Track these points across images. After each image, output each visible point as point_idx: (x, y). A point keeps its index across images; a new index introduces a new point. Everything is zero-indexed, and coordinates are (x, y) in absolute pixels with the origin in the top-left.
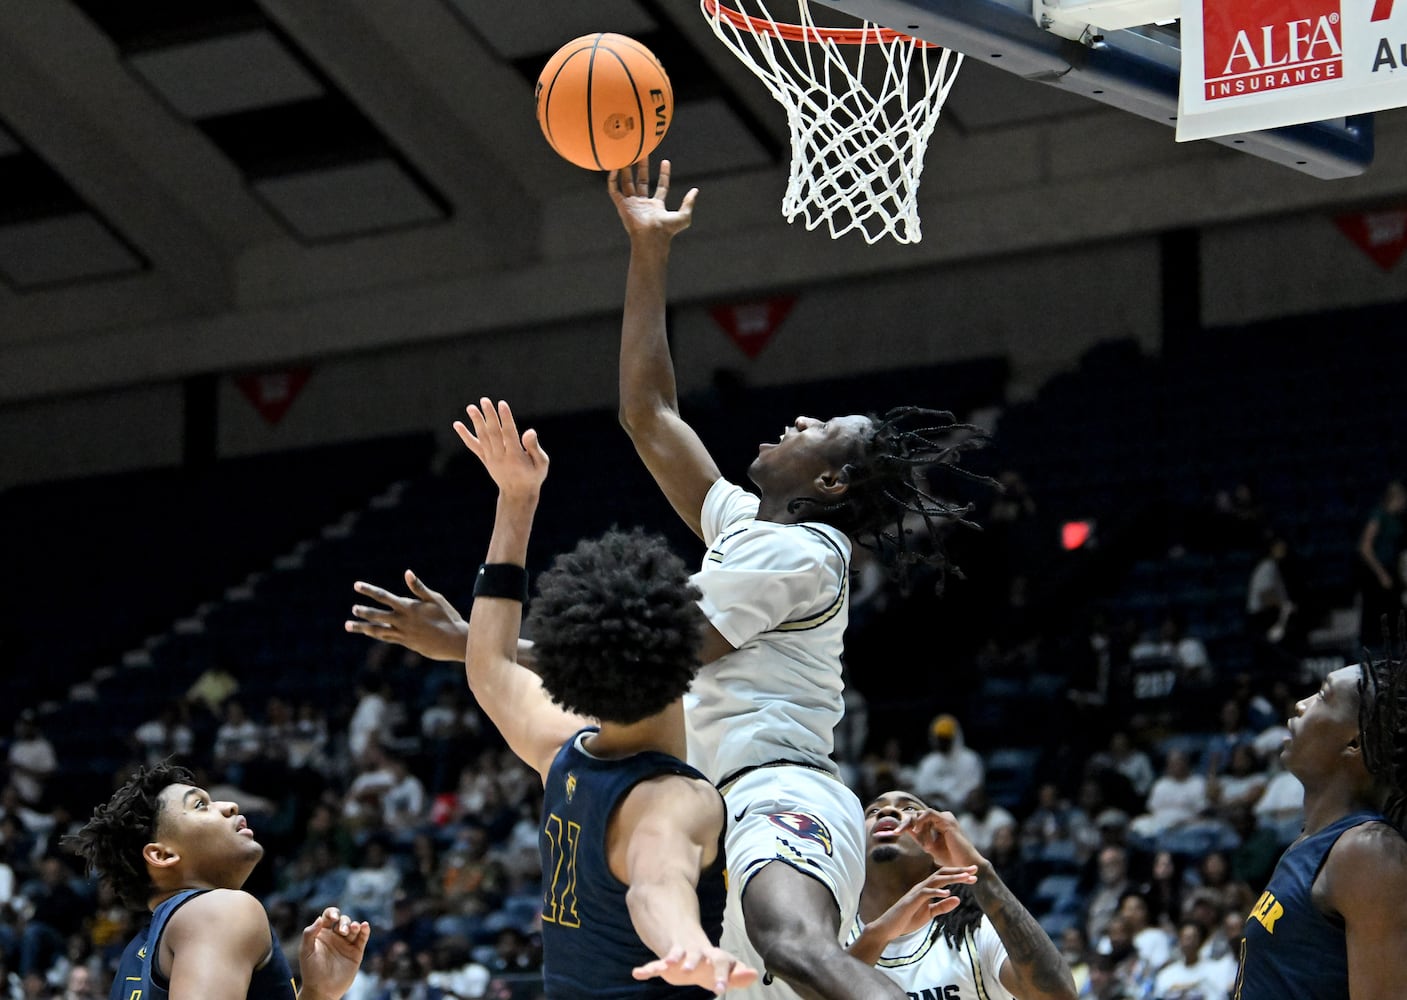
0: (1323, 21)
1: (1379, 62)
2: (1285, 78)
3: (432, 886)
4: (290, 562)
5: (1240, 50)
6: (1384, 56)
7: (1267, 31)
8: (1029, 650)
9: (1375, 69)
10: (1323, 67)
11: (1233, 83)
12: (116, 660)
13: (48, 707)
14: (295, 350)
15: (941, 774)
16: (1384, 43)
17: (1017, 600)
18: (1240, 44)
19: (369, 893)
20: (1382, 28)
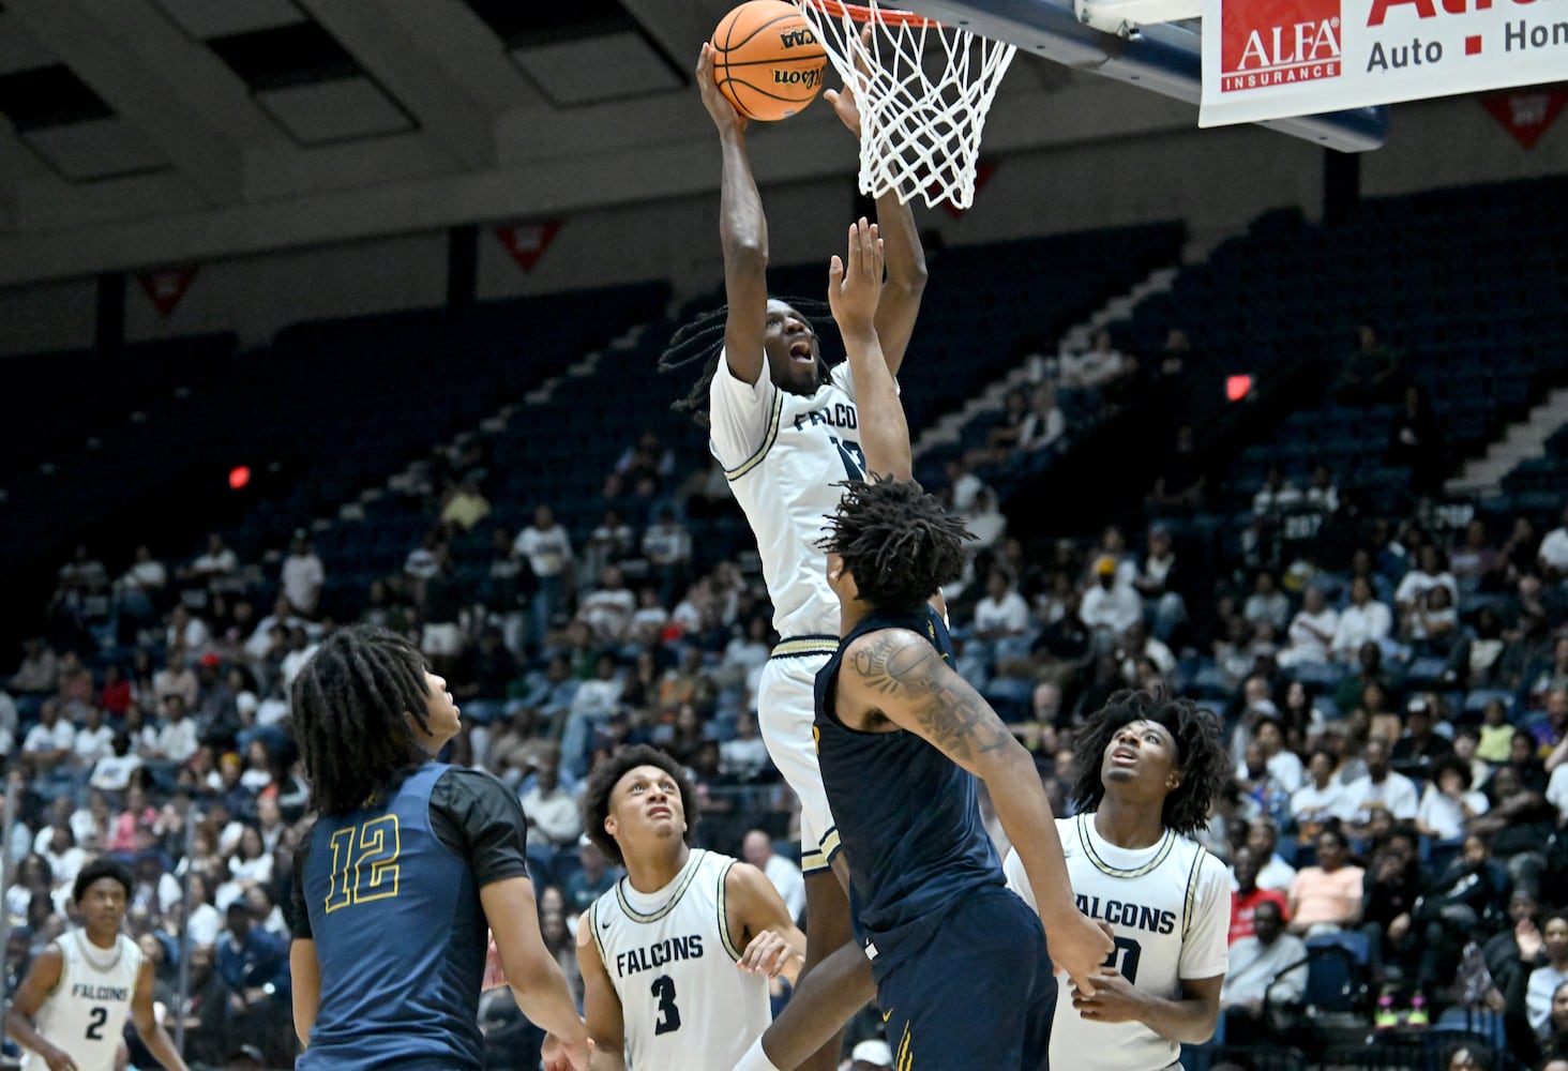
0: (1325, 25)
1: (1372, 63)
2: (1291, 75)
3: (650, 697)
4: (539, 397)
5: (1253, 48)
6: (1377, 58)
7: (1277, 32)
8: (1193, 493)
9: (1369, 69)
10: (1324, 67)
11: (1246, 78)
12: (381, 482)
13: (321, 525)
14: (548, 205)
15: (1102, 606)
16: (1378, 47)
17: (1184, 446)
18: (1253, 43)
19: (597, 701)
20: (1376, 33)
